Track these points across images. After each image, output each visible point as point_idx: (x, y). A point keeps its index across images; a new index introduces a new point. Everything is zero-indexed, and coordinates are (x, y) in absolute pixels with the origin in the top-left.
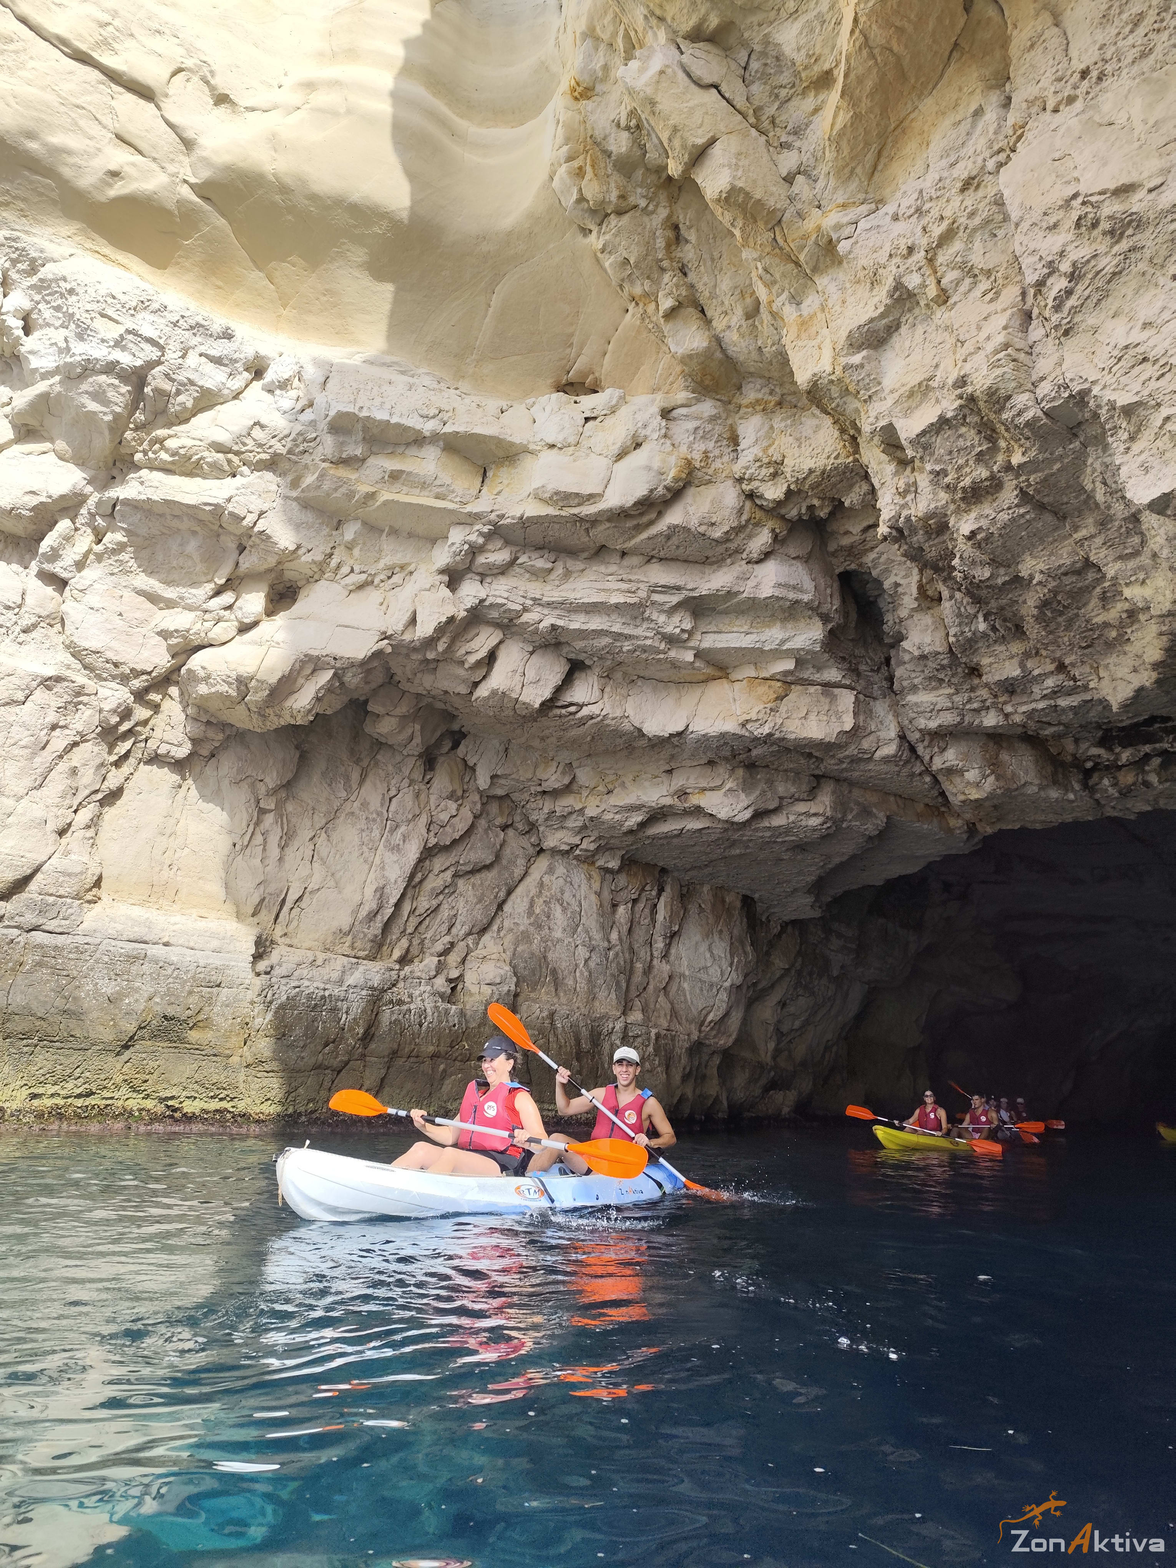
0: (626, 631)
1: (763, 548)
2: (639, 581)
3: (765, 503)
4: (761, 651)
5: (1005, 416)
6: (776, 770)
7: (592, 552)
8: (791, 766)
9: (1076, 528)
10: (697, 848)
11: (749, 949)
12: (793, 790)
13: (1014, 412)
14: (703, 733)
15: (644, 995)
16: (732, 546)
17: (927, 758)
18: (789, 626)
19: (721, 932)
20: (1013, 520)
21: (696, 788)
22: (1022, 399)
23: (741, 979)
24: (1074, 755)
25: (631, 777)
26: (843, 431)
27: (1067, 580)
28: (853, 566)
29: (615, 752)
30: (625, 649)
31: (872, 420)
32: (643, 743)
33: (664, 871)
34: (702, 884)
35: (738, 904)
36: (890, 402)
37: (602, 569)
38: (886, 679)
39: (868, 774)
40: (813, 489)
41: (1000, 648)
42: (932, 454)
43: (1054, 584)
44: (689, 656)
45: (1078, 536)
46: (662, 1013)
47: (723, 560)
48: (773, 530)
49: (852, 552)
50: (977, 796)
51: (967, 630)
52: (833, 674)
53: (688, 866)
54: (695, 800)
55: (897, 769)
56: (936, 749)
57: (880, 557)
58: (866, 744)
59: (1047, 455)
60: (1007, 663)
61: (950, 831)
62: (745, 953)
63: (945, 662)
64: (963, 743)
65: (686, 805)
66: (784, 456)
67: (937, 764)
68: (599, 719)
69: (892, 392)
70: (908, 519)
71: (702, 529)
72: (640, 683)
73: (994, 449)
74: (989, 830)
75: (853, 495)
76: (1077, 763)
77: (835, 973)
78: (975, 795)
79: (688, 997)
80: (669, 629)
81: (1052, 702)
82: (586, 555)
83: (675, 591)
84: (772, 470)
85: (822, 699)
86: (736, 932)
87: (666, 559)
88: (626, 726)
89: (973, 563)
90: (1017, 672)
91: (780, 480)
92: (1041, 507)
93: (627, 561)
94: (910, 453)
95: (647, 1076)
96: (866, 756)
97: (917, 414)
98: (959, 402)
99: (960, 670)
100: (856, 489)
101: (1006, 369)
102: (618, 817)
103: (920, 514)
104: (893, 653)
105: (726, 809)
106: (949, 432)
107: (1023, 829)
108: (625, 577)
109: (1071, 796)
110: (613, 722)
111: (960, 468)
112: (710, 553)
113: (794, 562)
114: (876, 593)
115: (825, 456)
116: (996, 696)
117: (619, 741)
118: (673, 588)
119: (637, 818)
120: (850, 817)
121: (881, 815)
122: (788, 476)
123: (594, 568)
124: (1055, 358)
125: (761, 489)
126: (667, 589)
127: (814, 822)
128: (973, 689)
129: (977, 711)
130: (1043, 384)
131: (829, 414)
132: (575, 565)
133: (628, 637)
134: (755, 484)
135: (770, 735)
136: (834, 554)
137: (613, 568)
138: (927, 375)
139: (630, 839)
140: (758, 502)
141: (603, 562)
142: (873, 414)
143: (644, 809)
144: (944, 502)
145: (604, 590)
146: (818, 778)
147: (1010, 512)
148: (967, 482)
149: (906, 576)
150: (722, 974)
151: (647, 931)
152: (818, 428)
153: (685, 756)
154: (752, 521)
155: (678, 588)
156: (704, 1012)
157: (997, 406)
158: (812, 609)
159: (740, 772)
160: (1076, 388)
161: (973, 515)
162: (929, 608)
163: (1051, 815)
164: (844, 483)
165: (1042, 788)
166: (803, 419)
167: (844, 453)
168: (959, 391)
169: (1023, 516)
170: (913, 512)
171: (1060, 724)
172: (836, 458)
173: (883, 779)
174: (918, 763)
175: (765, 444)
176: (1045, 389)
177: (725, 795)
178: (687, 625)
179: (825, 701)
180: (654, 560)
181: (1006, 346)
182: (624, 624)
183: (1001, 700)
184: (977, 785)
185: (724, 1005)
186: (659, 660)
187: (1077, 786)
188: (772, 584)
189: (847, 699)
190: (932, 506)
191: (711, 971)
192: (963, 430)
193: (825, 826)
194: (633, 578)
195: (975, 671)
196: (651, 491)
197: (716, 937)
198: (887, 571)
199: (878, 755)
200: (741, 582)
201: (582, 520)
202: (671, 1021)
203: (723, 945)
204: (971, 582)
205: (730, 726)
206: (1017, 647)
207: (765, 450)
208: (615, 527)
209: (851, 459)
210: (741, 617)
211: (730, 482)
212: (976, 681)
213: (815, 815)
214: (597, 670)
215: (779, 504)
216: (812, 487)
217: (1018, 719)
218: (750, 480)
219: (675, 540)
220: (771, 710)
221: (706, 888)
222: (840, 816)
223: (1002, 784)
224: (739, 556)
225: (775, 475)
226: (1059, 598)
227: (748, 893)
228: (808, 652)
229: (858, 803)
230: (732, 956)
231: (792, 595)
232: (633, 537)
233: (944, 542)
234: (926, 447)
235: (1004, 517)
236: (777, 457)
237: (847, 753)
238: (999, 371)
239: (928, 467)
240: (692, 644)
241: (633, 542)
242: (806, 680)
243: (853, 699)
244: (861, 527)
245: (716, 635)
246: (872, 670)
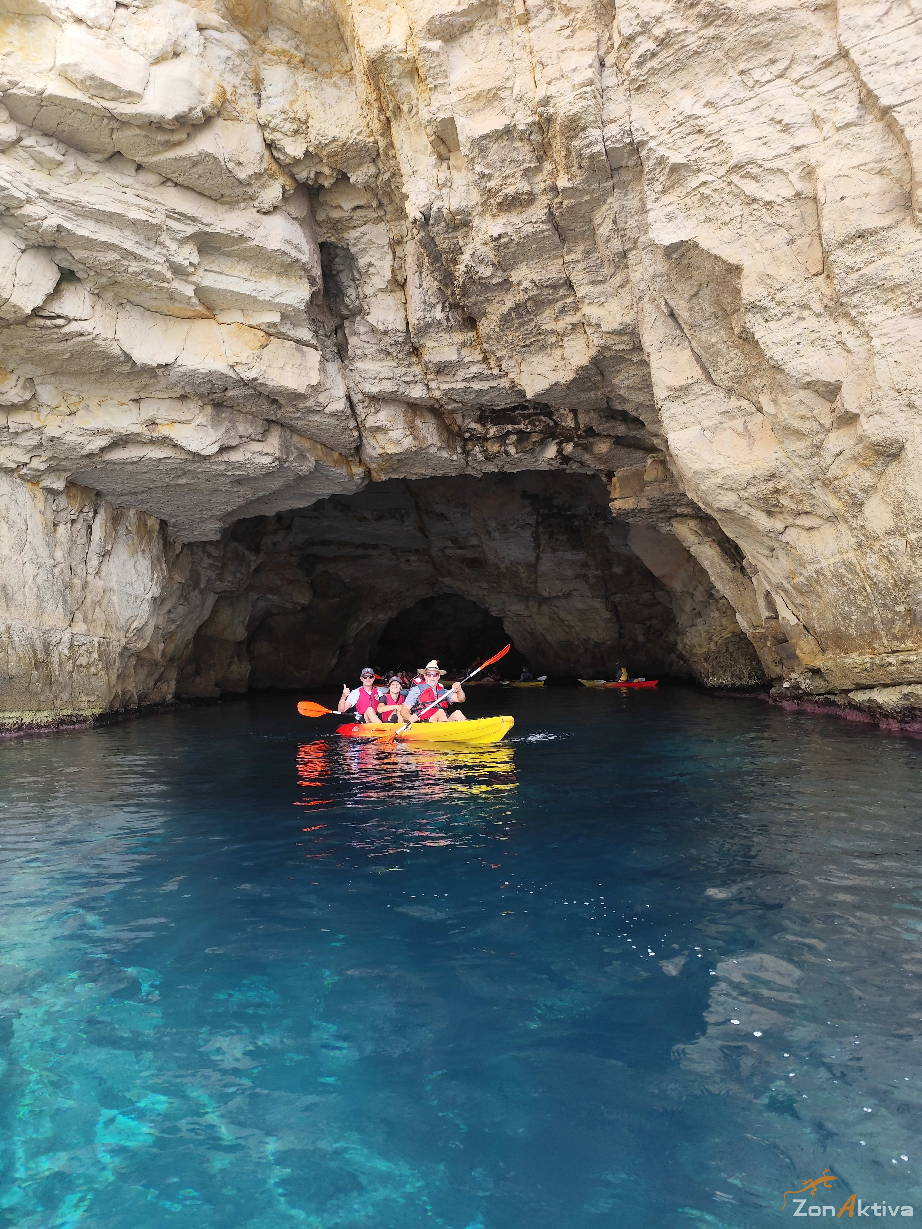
0: (140, 251)
1: (274, 201)
2: (155, 202)
3: (282, 157)
4: (255, 299)
5: (575, 143)
6: (239, 411)
7: (106, 156)
8: (254, 409)
9: (570, 251)
10: (147, 475)
11: (164, 566)
12: (250, 431)
13: (585, 142)
14: (192, 368)
15: (83, 608)
16: (251, 191)
17: (363, 416)
18: (283, 281)
19: (144, 551)
20: (535, 233)
21: (166, 419)
22: (594, 133)
23: (159, 592)
24: (459, 427)
25: (96, 401)
26: (382, 110)
27: (546, 291)
28: (333, 239)
29: (84, 374)
30: (130, 270)
31: (433, 109)
32: (126, 368)
33: (98, 494)
34: (129, 509)
35: (157, 527)
36: (454, 98)
37: (117, 177)
38: (335, 345)
39: (312, 424)
40: (329, 157)
41: (445, 335)
42: (484, 158)
43: (536, 292)
44: (189, 291)
45: (568, 258)
46: (99, 623)
47: (237, 202)
48: (283, 187)
49: (336, 226)
50: (394, 451)
51: (428, 316)
52: (305, 333)
53: (125, 492)
54: (164, 431)
55: (338, 422)
56: (373, 410)
57: (362, 237)
58: (322, 398)
59: (585, 186)
60: (446, 349)
61: (352, 475)
62: (162, 570)
63: (401, 339)
64: (392, 408)
65: (155, 435)
66: (308, 116)
67: (371, 422)
68: (90, 337)
69: (458, 89)
70: (440, 210)
71: (231, 165)
72: (128, 307)
73: (538, 169)
74: (384, 478)
75: (359, 173)
76: (460, 433)
77: (202, 586)
78: (392, 449)
79: (117, 608)
80: (179, 259)
81: (467, 385)
82: (99, 157)
83: (189, 222)
84: (295, 127)
85: (296, 353)
86: (154, 551)
87: (182, 186)
88: (115, 350)
89: (481, 262)
90: (454, 357)
91: (300, 138)
92: (556, 227)
93: (143, 176)
94: (464, 150)
95: (93, 679)
96: (318, 409)
97: (479, 117)
98: (536, 118)
99: (407, 348)
100: (364, 168)
101: (590, 103)
102: (81, 439)
103: (452, 209)
104: (346, 323)
105: (196, 442)
106: (505, 143)
107: (404, 479)
108: (141, 193)
109: (455, 457)
110: (104, 343)
111: (507, 177)
112: (227, 192)
113: (294, 222)
114: (341, 268)
115: (349, 128)
116: (426, 373)
117: (101, 363)
118: (189, 218)
119: (101, 442)
120: (292, 459)
121: (312, 459)
122: (312, 137)
123: (108, 175)
124: (625, 107)
125: (282, 143)
126: (183, 217)
127: (266, 460)
128: (410, 365)
129: (407, 383)
130: (612, 125)
131: (378, 88)
132: (89, 166)
133: (137, 258)
134: (277, 136)
135: (256, 379)
136: (319, 224)
137: (128, 181)
138: (498, 84)
139: (85, 461)
140: (276, 154)
141: (115, 170)
142: (435, 104)
143: (110, 434)
144: (474, 203)
145: (121, 201)
146: (269, 422)
147: (536, 226)
148: (510, 190)
149: (380, 259)
150: (145, 589)
151: (83, 550)
152: (339, 99)
153: (158, 387)
154: (269, 172)
155: (194, 220)
156: (130, 621)
157: (572, 133)
158: (306, 270)
159: (209, 409)
160: (638, 137)
161: (503, 219)
162: (392, 291)
163: (430, 470)
164: (356, 161)
165: (440, 449)
166: (324, 86)
167: (366, 132)
168: (541, 109)
169: (543, 231)
170: (446, 204)
171: (461, 402)
172: (358, 134)
173: (321, 430)
174: (352, 420)
175: (291, 98)
176: (613, 130)
177: (195, 429)
178: (195, 259)
179: (298, 355)
180: (169, 184)
181: (591, 83)
182: (137, 242)
183: (429, 377)
184: (398, 442)
185: (147, 615)
186: (161, 288)
187: (459, 450)
188: (280, 238)
189: (314, 357)
190: (463, 204)
191: (136, 585)
192: (518, 144)
193: (273, 465)
194: (150, 196)
195: (416, 351)
196: (191, 109)
197: (140, 555)
198: (364, 250)
199: (328, 410)
200: (252, 229)
201: (113, 117)
202: (106, 630)
203: (146, 562)
204: (471, 277)
205: (220, 366)
206: (458, 337)
207: (292, 102)
208: (146, 136)
209: (371, 139)
210: (241, 262)
211: (254, 126)
212: (414, 359)
213: (266, 454)
214: (89, 285)
215: (296, 161)
216: (329, 156)
217: (437, 394)
218: (274, 130)
219: (200, 169)
220: (257, 356)
221: (132, 512)
222: (285, 457)
223: (417, 444)
224: (251, 203)
225: (296, 132)
226: (528, 304)
227: (166, 518)
228: (295, 309)
229: (297, 448)
230: (152, 571)
231: (294, 254)
232: (158, 153)
233: (457, 237)
234: (483, 150)
235: (529, 229)
236: (302, 115)
237: (307, 404)
238: (585, 103)
239: (478, 168)
240: (194, 279)
241: (156, 158)
242: (284, 334)
243: (318, 358)
244: (353, 206)
245: (217, 275)
246: (326, 336)
